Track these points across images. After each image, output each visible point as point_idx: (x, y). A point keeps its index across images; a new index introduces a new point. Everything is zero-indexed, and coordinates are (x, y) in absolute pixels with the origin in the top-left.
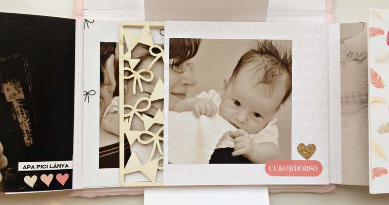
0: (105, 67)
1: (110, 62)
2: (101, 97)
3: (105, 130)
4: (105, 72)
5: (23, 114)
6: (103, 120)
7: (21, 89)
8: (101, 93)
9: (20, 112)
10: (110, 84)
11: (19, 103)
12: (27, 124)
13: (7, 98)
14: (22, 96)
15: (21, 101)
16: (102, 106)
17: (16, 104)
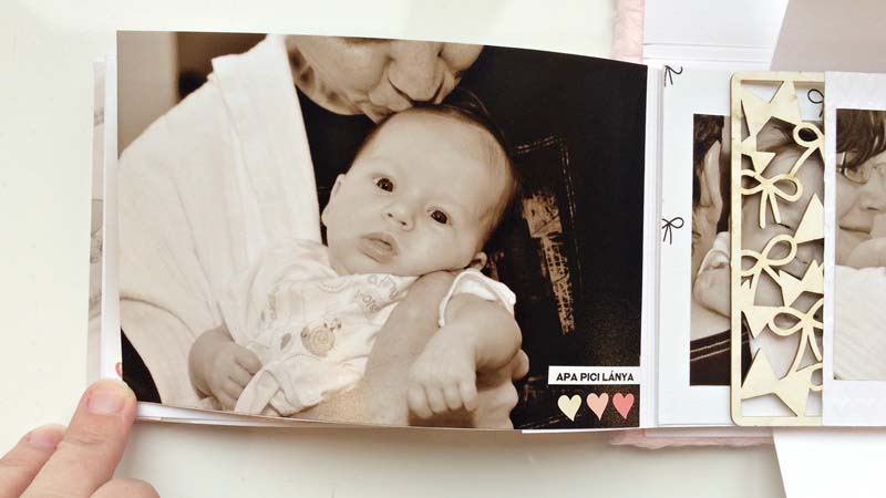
0: (702, 169)
1: (712, 157)
2: (695, 233)
3: (700, 304)
4: (703, 178)
5: (558, 264)
6: (697, 280)
7: (556, 212)
8: (694, 224)
9: (553, 261)
10: (711, 204)
11: (553, 240)
12: (566, 287)
13: (532, 230)
14: (557, 226)
15: (555, 237)
16: (696, 252)
17: (547, 243)
